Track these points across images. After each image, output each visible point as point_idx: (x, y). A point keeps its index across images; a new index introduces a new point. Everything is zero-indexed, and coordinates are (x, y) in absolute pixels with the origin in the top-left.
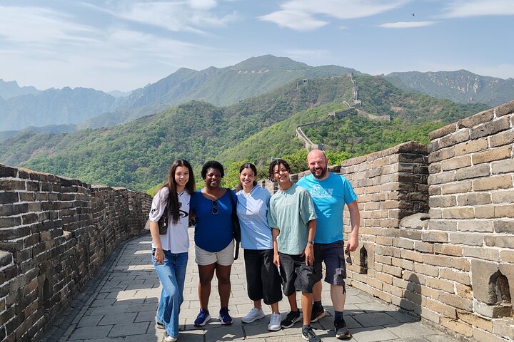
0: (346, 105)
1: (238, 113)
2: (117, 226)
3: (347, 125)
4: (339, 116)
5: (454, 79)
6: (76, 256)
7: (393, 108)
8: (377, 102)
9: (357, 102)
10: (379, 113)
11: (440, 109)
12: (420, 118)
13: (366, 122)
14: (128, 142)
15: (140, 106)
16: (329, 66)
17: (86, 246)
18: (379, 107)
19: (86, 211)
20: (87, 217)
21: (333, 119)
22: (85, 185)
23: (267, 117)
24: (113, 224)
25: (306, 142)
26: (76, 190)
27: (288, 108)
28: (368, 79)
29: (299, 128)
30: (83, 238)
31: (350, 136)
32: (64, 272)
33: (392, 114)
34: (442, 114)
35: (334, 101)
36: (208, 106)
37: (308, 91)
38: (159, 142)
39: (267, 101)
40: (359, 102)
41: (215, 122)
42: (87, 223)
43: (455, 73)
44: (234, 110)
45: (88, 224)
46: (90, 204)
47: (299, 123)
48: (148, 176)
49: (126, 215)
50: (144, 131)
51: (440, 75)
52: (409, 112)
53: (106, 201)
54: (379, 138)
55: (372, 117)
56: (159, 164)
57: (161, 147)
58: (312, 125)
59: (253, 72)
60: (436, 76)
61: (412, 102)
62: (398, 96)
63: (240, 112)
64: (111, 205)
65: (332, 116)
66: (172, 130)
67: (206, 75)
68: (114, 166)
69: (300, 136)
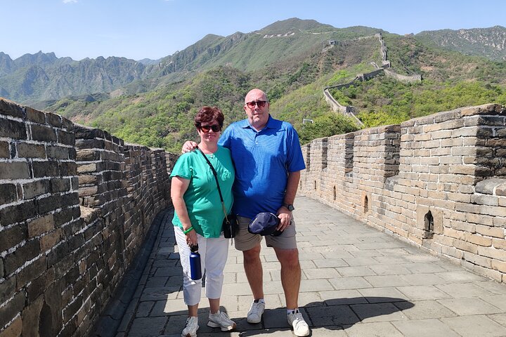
0: (374, 66)
1: (264, 77)
2: (155, 193)
3: (375, 86)
4: (367, 77)
5: (488, 36)
6: (105, 244)
7: (424, 68)
8: (406, 62)
9: (385, 63)
10: (408, 74)
11: (474, 67)
12: (452, 77)
13: (395, 83)
14: (159, 109)
15: (170, 73)
16: (355, 27)
17: (118, 227)
18: (408, 67)
19: (118, 176)
20: (120, 185)
21: (361, 81)
22: (116, 140)
23: (293, 80)
24: (151, 191)
25: (334, 104)
26: (103, 145)
27: (315, 70)
28: (397, 39)
29: (327, 91)
30: (113, 217)
31: (379, 98)
32: (84, 279)
33: (422, 74)
34: (476, 73)
35: (362, 62)
36: (235, 71)
37: (335, 53)
38: (188, 108)
39: (293, 65)
40: (388, 62)
41: (242, 86)
42: (119, 192)
43: (490, 30)
44: (261, 75)
45: (120, 194)
46: (122, 167)
47: (326, 85)
48: (178, 141)
49: (164, 180)
50: (174, 98)
51: (473, 33)
52: (440, 71)
53: (143, 163)
54: (409, 99)
55: (401, 78)
56: (188, 130)
57: (190, 112)
58: (340, 88)
59: (279, 35)
60: (469, 33)
61: (444, 61)
62: (429, 56)
63: (267, 76)
64: (148, 168)
65: (361, 77)
66: (200, 95)
67: (232, 40)
68: (146, 132)
69: (327, 99)
